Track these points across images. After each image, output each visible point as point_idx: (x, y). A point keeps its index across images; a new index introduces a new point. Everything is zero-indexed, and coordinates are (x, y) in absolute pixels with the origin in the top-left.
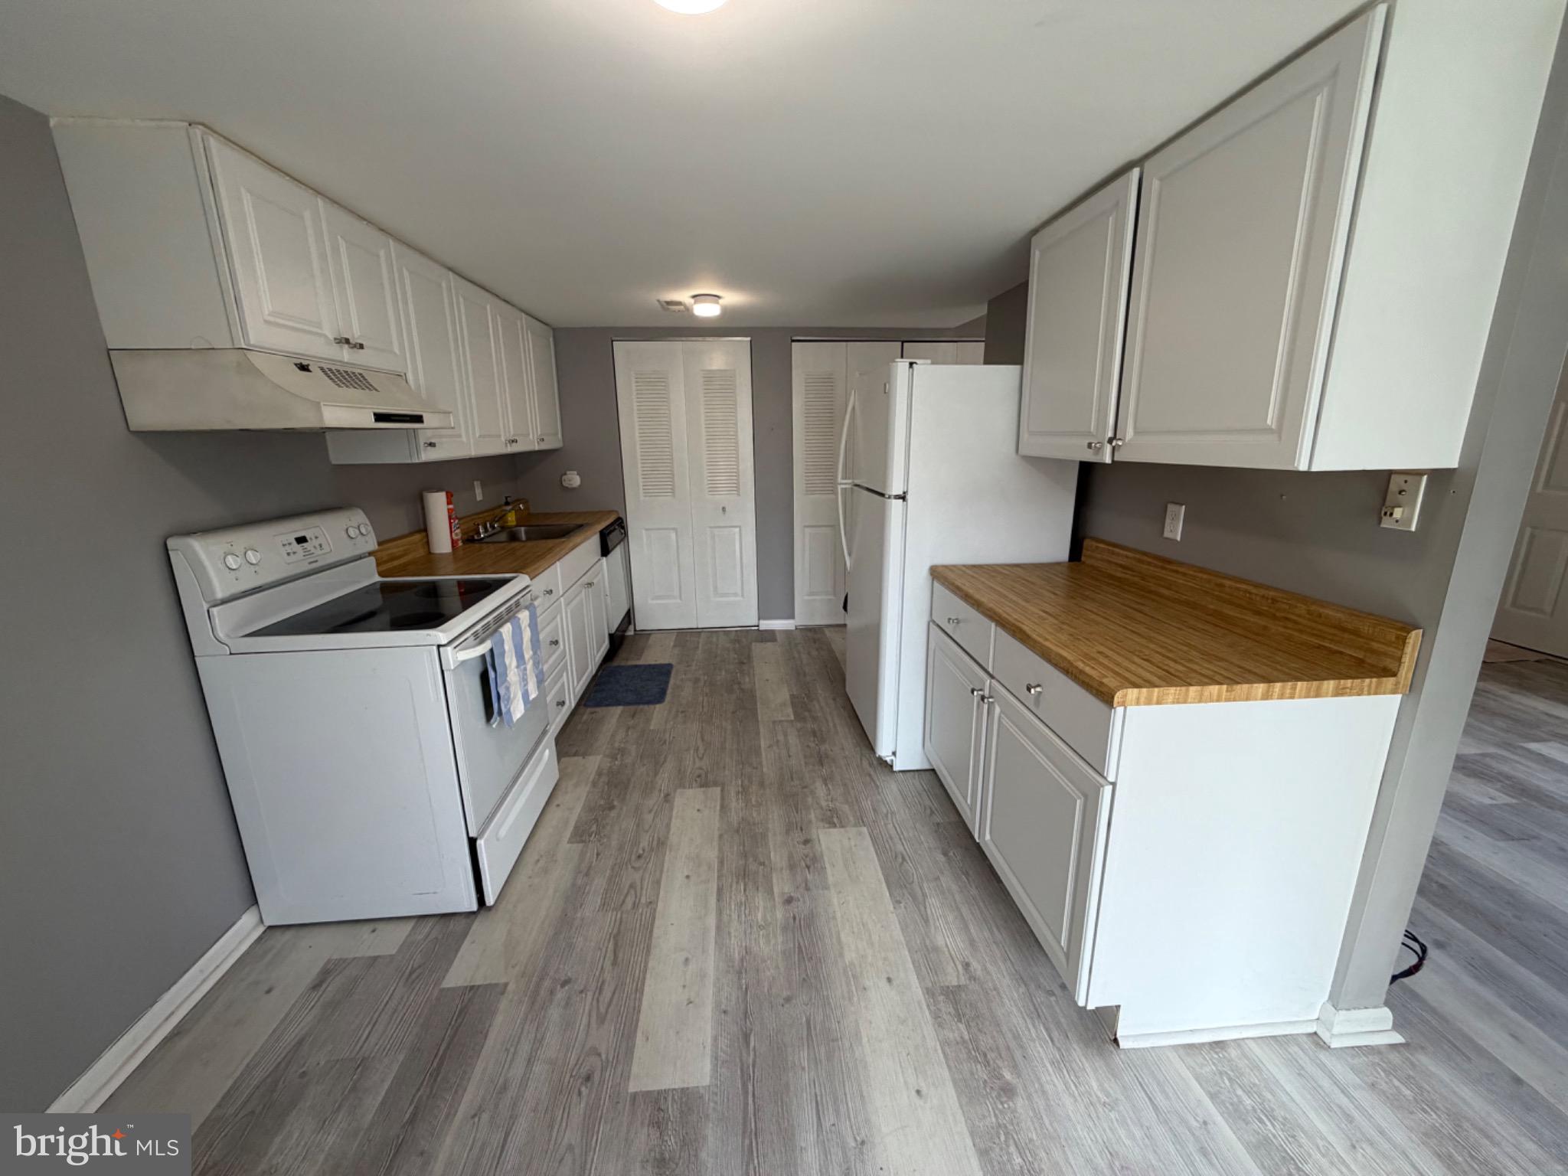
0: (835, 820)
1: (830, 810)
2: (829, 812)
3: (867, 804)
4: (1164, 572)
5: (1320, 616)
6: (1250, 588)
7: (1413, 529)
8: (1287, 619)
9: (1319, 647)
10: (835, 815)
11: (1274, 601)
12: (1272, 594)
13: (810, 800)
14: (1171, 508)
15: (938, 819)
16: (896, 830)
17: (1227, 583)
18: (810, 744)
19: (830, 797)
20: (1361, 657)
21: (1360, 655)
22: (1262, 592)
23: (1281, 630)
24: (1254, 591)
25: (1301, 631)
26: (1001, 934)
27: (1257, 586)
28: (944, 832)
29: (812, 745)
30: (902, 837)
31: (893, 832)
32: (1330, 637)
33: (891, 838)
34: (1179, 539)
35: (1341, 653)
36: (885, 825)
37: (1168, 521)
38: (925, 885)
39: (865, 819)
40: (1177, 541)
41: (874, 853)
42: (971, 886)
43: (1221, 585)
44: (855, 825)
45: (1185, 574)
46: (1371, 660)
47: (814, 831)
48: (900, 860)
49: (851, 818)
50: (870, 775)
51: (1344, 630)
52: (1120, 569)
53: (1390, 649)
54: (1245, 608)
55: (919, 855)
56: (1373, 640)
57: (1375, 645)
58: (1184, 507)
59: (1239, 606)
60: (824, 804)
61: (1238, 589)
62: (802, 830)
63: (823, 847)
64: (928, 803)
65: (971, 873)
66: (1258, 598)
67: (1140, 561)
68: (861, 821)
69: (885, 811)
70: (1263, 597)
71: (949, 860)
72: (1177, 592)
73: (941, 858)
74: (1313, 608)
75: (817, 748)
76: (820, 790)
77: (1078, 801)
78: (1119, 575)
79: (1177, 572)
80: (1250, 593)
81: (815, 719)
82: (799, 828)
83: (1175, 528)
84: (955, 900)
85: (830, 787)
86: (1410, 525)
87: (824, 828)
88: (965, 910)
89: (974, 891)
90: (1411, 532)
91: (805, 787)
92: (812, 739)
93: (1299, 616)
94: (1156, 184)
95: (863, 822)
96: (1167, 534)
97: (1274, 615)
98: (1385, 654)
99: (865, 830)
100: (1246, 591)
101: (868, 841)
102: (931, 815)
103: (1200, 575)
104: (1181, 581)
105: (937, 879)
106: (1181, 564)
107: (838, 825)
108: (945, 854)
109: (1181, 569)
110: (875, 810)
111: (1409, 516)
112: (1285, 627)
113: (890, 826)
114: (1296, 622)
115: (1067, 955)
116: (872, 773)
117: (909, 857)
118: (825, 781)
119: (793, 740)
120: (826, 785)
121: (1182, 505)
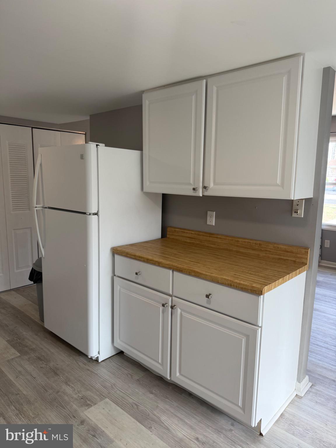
0: (88, 402)
1: (82, 398)
2: (82, 400)
3: (98, 386)
4: (211, 238)
5: (278, 248)
6: (249, 241)
7: (303, 217)
8: (266, 251)
9: (279, 259)
10: (87, 400)
11: (260, 244)
12: (258, 242)
13: (66, 398)
14: (209, 213)
15: (136, 377)
16: (122, 392)
17: (240, 240)
18: (42, 366)
19: (76, 391)
20: (294, 260)
21: (294, 259)
22: (255, 242)
23: (264, 254)
24: (251, 242)
25: (272, 254)
26: (198, 416)
27: (251, 240)
28: (144, 383)
29: (43, 366)
30: (127, 394)
31: (121, 394)
32: (283, 255)
33: (123, 398)
34: (214, 225)
35: (288, 260)
36: (115, 392)
37: (208, 218)
38: (155, 413)
39: (103, 394)
40: (213, 225)
41: (121, 409)
42: (173, 402)
43: (238, 241)
44: (101, 400)
45: (221, 238)
46: (298, 260)
47: (82, 414)
48: (135, 407)
49: (96, 397)
50: (88, 370)
51: (288, 252)
52: (189, 239)
53: (304, 256)
54: (249, 249)
55: (142, 399)
56: (298, 254)
57: (298, 255)
58: (215, 212)
59: (246, 248)
60: (75, 396)
61: (245, 242)
62: (74, 417)
63: (93, 420)
64: (126, 372)
65: (168, 396)
66: (254, 244)
67: (198, 235)
68: (102, 397)
69: (110, 385)
70: (255, 243)
71: (156, 395)
72: (218, 245)
73: (151, 396)
74: (275, 245)
75: (48, 366)
76: (68, 390)
77: (243, 340)
78: (188, 241)
79: (217, 238)
80: (250, 243)
81: (33, 350)
82: (72, 417)
83: (212, 220)
84: (172, 413)
85: (72, 385)
86: (302, 216)
87: (86, 410)
88: (179, 415)
89: (175, 404)
90: (302, 218)
91: (58, 392)
92: (41, 362)
93: (270, 249)
94: (215, 89)
95: (103, 396)
96: (208, 223)
97: (261, 250)
98: (302, 258)
99: (107, 400)
100: (248, 242)
101: (114, 406)
102: (132, 377)
103: (228, 238)
104: (220, 241)
105: (157, 407)
106: (218, 234)
107: (92, 405)
108: (152, 393)
109: (219, 237)
110: (105, 387)
111: (301, 213)
112: (266, 254)
113: (118, 392)
114: (270, 252)
115: (243, 409)
116: (89, 368)
117: (138, 403)
118: (66, 383)
119: (30, 368)
120: (69, 385)
121: (214, 211)
